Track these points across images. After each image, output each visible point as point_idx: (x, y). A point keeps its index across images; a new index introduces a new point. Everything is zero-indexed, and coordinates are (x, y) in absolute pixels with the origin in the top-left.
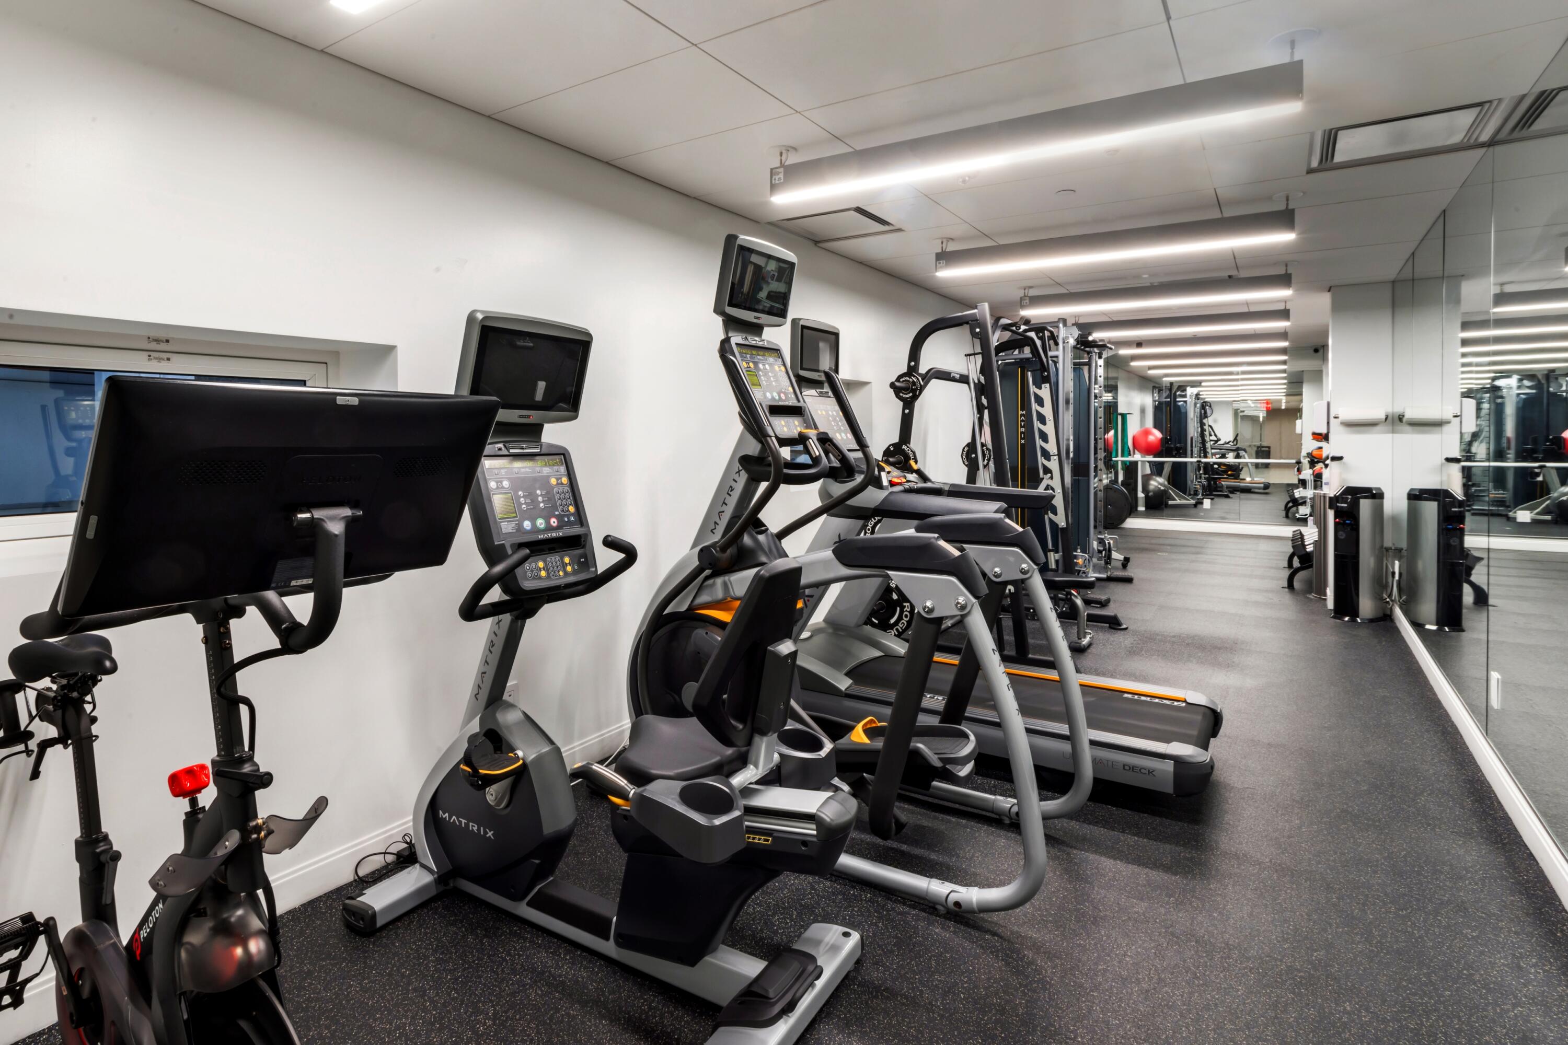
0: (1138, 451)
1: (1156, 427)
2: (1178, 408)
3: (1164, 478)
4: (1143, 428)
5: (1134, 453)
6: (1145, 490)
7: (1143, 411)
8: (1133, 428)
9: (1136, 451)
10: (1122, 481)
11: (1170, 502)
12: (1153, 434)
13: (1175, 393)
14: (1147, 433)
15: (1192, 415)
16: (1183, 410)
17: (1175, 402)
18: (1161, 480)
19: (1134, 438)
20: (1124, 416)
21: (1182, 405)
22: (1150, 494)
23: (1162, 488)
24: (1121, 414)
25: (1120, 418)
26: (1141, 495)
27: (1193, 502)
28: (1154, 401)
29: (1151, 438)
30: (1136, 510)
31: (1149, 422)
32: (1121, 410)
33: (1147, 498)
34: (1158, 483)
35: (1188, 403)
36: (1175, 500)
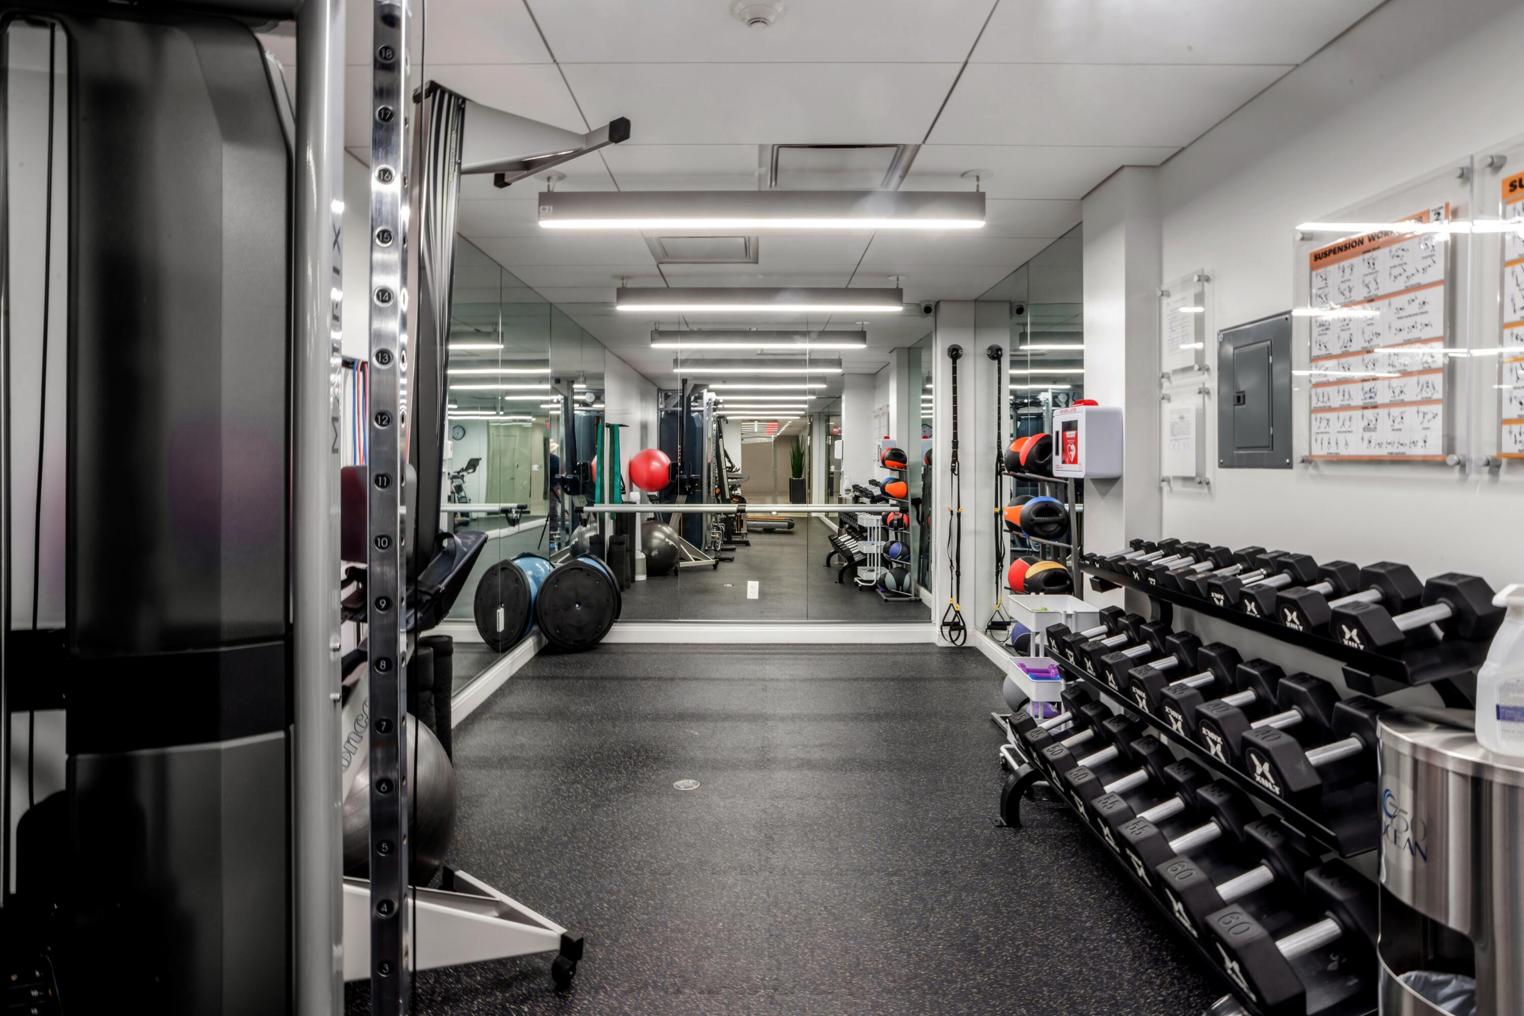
0: (637, 485)
1: (661, 448)
2: (691, 420)
3: (673, 528)
4: (644, 450)
5: (631, 489)
6: (646, 547)
7: (644, 427)
8: (629, 450)
9: (634, 486)
10: (611, 538)
11: (683, 564)
12: (659, 460)
13: (689, 398)
14: (648, 457)
15: (710, 430)
16: (698, 425)
17: (689, 412)
18: (668, 529)
19: (631, 466)
20: (613, 429)
21: (698, 417)
22: (654, 553)
23: (671, 543)
24: (608, 426)
25: (607, 432)
26: (640, 555)
27: (711, 561)
28: (659, 410)
29: (655, 465)
30: (633, 580)
31: (653, 442)
32: (608, 420)
33: (649, 558)
34: (663, 535)
35: (705, 413)
36: (689, 560)
